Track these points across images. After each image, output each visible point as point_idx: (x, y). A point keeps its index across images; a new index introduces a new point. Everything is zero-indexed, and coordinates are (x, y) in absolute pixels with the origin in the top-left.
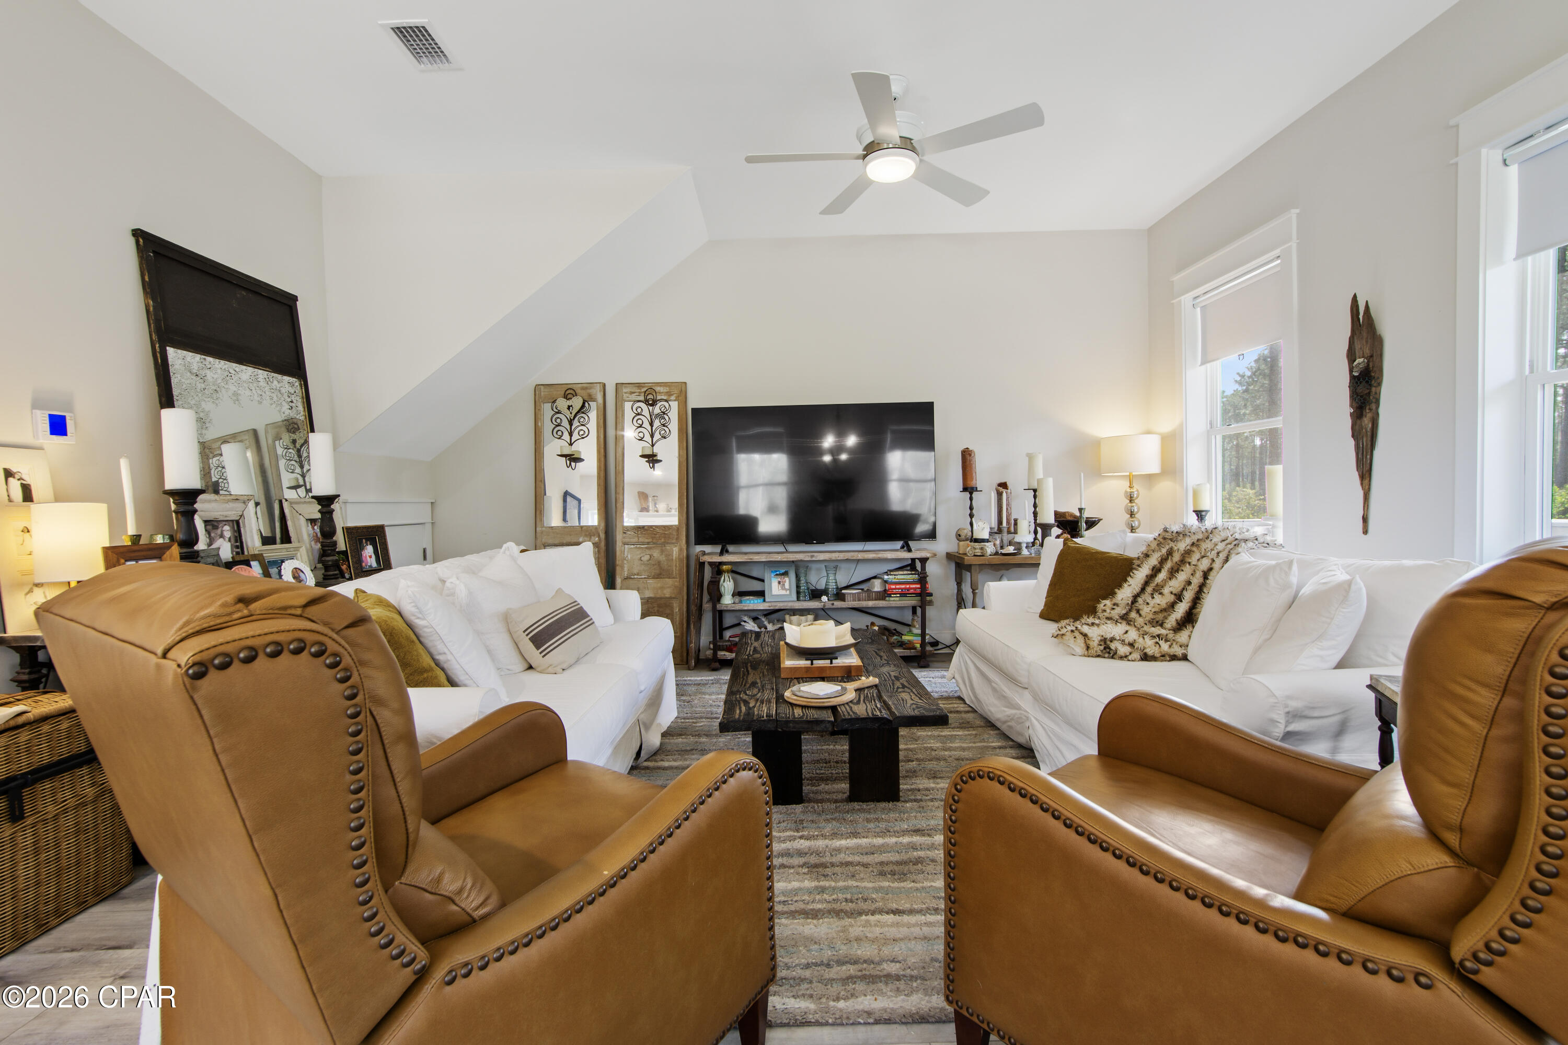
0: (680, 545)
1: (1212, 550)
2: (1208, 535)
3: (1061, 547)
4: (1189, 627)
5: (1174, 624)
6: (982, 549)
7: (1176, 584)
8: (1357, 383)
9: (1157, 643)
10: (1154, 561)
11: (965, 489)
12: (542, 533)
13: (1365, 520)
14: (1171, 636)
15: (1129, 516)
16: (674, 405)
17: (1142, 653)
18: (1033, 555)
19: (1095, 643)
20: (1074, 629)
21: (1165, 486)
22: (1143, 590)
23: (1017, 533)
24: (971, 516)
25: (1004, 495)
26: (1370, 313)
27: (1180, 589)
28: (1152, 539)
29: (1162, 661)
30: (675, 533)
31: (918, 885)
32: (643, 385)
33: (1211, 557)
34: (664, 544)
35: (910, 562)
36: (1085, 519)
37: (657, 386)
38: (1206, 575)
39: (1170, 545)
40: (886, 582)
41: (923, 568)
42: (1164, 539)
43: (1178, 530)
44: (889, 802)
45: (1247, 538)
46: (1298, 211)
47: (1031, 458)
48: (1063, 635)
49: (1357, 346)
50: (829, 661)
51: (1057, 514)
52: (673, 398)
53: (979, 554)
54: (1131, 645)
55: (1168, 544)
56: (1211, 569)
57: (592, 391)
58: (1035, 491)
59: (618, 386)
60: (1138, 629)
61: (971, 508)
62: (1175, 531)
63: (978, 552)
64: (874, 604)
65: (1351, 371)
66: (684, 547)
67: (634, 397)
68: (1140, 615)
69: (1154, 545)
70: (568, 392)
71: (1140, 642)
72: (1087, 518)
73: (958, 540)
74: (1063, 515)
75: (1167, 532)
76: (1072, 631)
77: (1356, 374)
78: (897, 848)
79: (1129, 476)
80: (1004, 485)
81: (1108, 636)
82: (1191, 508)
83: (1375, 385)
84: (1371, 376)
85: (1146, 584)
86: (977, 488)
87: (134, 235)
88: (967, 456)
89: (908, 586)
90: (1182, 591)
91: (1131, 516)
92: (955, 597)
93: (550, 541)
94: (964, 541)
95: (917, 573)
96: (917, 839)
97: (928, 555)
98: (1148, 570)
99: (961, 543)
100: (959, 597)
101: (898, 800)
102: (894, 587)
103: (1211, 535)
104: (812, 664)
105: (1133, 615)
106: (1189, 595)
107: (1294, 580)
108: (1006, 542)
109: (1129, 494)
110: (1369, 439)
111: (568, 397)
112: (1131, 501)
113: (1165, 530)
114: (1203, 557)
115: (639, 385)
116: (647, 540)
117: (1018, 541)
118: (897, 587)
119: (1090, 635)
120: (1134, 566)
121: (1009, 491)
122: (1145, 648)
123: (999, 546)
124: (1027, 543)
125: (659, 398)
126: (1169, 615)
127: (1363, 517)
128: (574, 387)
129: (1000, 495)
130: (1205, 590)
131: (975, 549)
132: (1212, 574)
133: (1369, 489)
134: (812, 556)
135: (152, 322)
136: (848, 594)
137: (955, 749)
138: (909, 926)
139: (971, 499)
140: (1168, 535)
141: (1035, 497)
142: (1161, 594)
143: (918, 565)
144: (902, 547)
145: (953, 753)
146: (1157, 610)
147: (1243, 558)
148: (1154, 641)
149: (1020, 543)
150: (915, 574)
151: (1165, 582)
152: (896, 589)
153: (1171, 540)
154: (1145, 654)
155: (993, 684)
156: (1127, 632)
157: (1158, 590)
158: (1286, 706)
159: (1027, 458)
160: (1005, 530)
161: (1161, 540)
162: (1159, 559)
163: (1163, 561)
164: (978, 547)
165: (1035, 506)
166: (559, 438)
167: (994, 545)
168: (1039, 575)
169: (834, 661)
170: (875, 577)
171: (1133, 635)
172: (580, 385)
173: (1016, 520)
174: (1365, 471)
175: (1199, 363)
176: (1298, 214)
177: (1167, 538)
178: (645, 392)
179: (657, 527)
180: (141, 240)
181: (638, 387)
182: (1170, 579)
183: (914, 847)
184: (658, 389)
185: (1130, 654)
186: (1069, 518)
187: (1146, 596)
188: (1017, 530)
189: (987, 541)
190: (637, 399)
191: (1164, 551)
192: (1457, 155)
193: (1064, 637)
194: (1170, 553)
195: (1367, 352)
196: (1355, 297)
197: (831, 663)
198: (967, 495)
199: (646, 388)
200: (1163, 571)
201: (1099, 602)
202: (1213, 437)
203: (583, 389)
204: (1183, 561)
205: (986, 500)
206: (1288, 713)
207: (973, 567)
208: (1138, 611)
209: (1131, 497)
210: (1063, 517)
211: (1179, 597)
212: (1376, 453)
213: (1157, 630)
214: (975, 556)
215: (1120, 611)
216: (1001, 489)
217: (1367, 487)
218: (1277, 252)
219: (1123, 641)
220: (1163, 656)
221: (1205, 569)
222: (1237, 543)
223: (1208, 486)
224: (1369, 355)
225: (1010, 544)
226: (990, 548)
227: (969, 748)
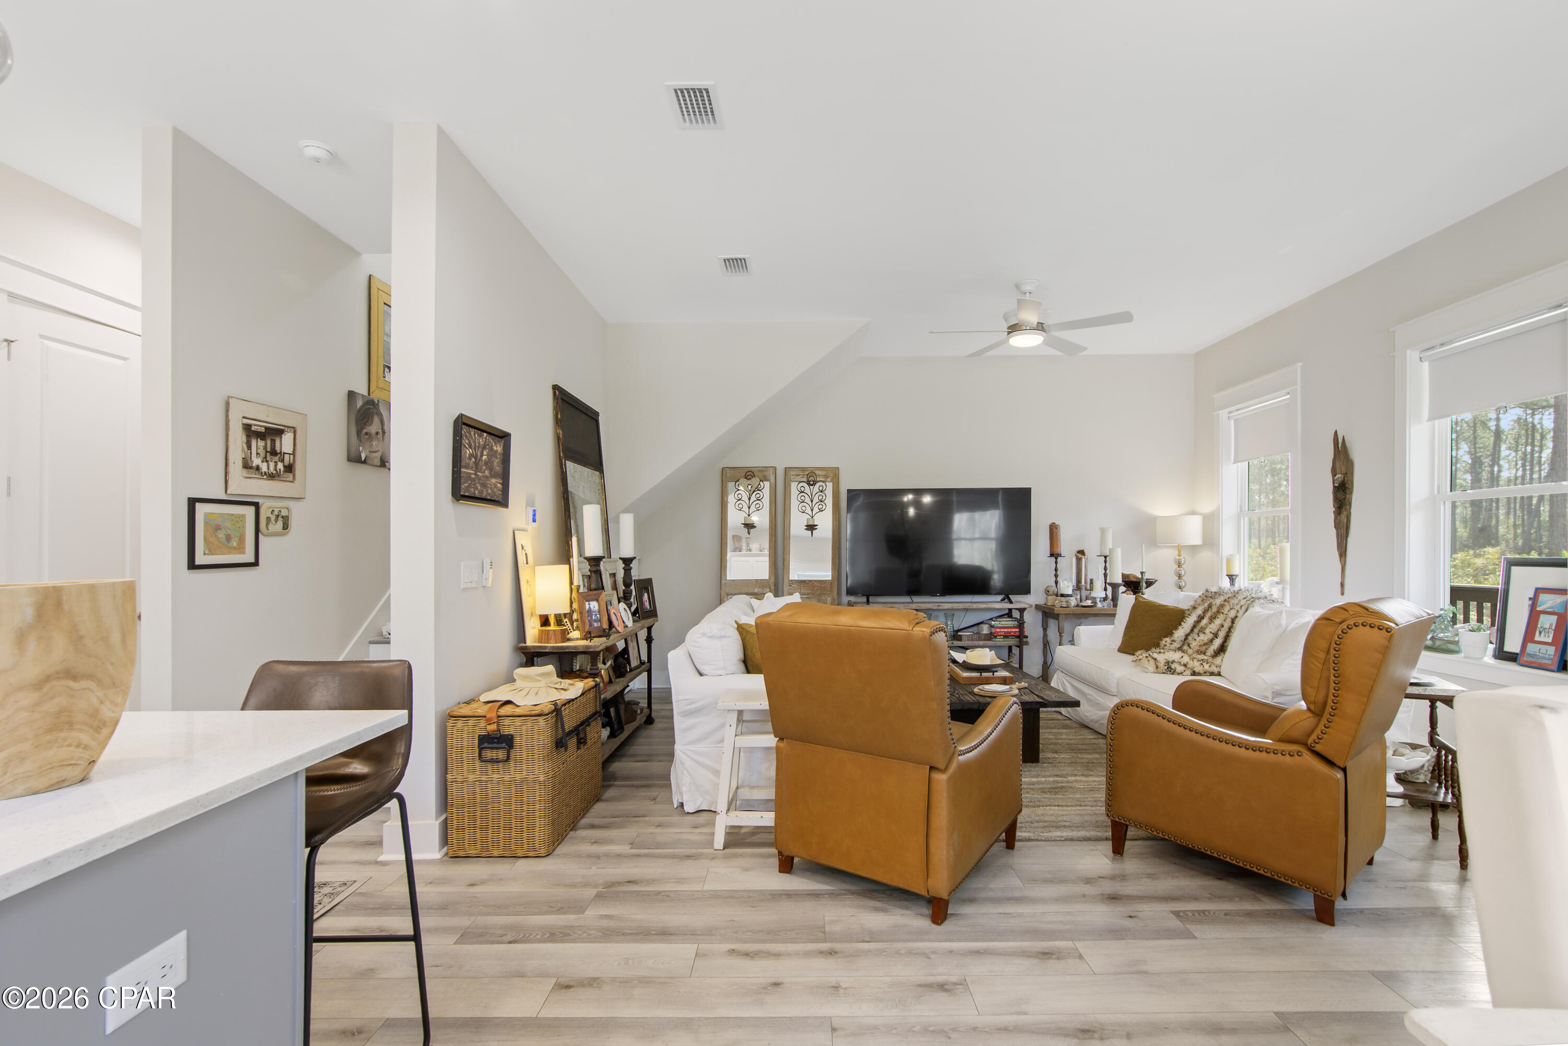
0: (833, 596)
1: (1237, 604)
2: (1235, 594)
3: (1133, 601)
4: (1222, 654)
5: (1212, 652)
6: (1067, 602)
7: (1214, 627)
8: (1337, 491)
9: (1202, 664)
10: (1199, 611)
11: (1052, 555)
12: (726, 584)
13: (1342, 585)
14: (1210, 660)
15: (1177, 578)
16: (830, 485)
17: (1192, 671)
18: (1106, 607)
19: (1161, 665)
20: (1148, 655)
21: (1205, 555)
22: (1192, 631)
23: (1092, 590)
24: (1056, 576)
25: (1083, 560)
26: (1345, 444)
27: (1216, 630)
28: (1198, 597)
29: (1205, 676)
30: (829, 586)
31: (1066, 797)
32: (805, 469)
33: (1236, 609)
34: (820, 595)
35: (1007, 611)
36: (1145, 580)
37: (817, 470)
38: (1233, 621)
39: (1210, 601)
40: (992, 626)
41: (1022, 616)
42: (1206, 596)
43: (1216, 591)
44: (1033, 763)
45: (1260, 597)
46: (1301, 364)
47: (1103, 531)
48: (1140, 660)
49: (1338, 466)
50: (992, 674)
51: (1124, 576)
52: (829, 480)
53: (1065, 606)
54: (1185, 665)
55: (1209, 600)
56: (1236, 617)
57: (767, 473)
58: (1106, 557)
59: (787, 470)
60: (1189, 656)
61: (1056, 570)
62: (1214, 592)
63: (1064, 605)
64: (984, 644)
65: (1334, 483)
66: (836, 597)
67: (799, 478)
68: (1190, 648)
69: (1199, 601)
70: (748, 474)
71: (1191, 664)
72: (1147, 579)
73: (1046, 594)
74: (1128, 576)
75: (1208, 592)
76: (1147, 657)
77: (1336, 485)
78: (1049, 783)
79: (1178, 546)
80: (1082, 552)
81: (1170, 660)
82: (1225, 573)
83: (1349, 493)
84: (1346, 487)
85: (1194, 627)
86: (1061, 554)
87: (553, 389)
88: (1053, 530)
89: (1009, 630)
90: (1218, 631)
91: (1179, 578)
92: (1042, 640)
93: (732, 592)
94: (1051, 595)
95: (1017, 620)
96: (1057, 779)
97: (1026, 606)
98: (1195, 617)
99: (1049, 597)
100: (1045, 640)
101: (1038, 762)
102: (999, 630)
103: (1237, 595)
104: (981, 675)
105: (1185, 647)
106: (1222, 634)
107: (1284, 623)
108: (1084, 597)
109: (1177, 561)
110: (1345, 530)
111: (748, 478)
112: (1179, 566)
113: (1207, 591)
114: (1231, 609)
115: (803, 469)
116: (807, 592)
117: (1094, 596)
118: (1002, 630)
119: (1158, 659)
120: (1186, 615)
121: (1086, 557)
122: (1194, 668)
123: (1079, 600)
124: (1100, 598)
125: (818, 479)
126: (1209, 647)
127: (1341, 583)
128: (753, 470)
129: (1079, 560)
130: (1232, 631)
131: (1062, 602)
132: (1237, 620)
133: (1345, 564)
134: (939, 606)
135: (561, 444)
136: (963, 635)
137: (1065, 739)
138: (1068, 811)
139: (1056, 563)
140: (1208, 594)
141: (1105, 562)
142: (1204, 633)
143: (1016, 614)
144: (1003, 600)
145: (1064, 741)
146: (1201, 644)
147: (1256, 609)
148: (1200, 662)
149: (1095, 598)
150: (1015, 621)
151: (1207, 625)
152: (1000, 632)
153: (1211, 597)
154: (1194, 671)
155: (1088, 696)
156: (1182, 657)
157: (1202, 631)
158: (1273, 688)
159: (1100, 531)
160: (1084, 587)
161: (1204, 597)
162: (1203, 610)
163: (1205, 611)
164: (1064, 600)
165: (1105, 569)
166: (740, 510)
167: (1076, 599)
168: (1115, 622)
169: (995, 674)
170: (982, 623)
171: (1186, 659)
172: (757, 469)
173: (1091, 581)
174: (1343, 552)
175: (1232, 462)
176: (1302, 366)
177: (1208, 596)
178: (808, 474)
179: (815, 581)
180: (557, 392)
181: (802, 470)
182: (1210, 623)
183: (1057, 782)
184: (817, 472)
185: (1184, 671)
186: (1134, 580)
187: (1194, 635)
188: (1093, 587)
189: (1071, 596)
190: (802, 480)
191: (1206, 605)
192: (1394, 352)
193: (1141, 661)
194: (1210, 606)
195: (1344, 471)
196: (1336, 433)
197: (993, 675)
198: (1053, 559)
199: (809, 472)
200: (1205, 618)
201: (1161, 640)
202: (1242, 518)
203: (760, 471)
204: (1218, 612)
205: (1067, 564)
206: (1273, 692)
207: (1060, 616)
208: (1189, 645)
209: (1179, 563)
210: (1128, 578)
211: (1216, 635)
212: (1349, 539)
213: (1202, 657)
214: (1061, 607)
215: (1177, 645)
216: (1080, 556)
217: (1344, 563)
218: (1287, 390)
219: (1180, 663)
220: (1205, 673)
221: (1233, 617)
222: (1253, 600)
223: (1238, 556)
224: (1345, 472)
225: (1087, 598)
226: (1073, 602)
227: (1073, 739)
